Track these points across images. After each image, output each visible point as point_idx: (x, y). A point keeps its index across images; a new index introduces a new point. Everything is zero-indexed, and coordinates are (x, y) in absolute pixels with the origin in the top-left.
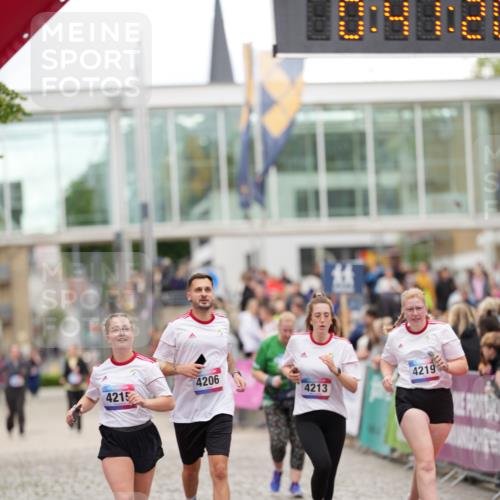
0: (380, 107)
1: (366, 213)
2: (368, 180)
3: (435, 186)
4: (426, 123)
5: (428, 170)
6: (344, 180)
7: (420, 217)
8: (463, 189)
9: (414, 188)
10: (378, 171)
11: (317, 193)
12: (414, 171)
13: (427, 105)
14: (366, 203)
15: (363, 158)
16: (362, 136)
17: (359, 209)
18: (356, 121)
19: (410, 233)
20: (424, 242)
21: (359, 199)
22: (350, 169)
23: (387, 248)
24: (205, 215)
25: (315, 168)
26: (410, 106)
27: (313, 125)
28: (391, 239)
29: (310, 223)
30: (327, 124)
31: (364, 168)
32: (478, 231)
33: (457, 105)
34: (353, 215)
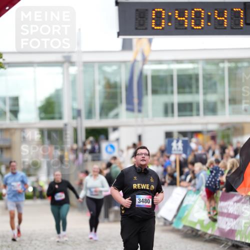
0: (208, 61)
1: (198, 115)
2: (200, 98)
3: (233, 101)
4: (230, 69)
5: (230, 92)
6: (187, 98)
7: (226, 116)
9: (223, 102)
10: (205, 94)
11: (173, 105)
12: (224, 94)
13: (230, 60)
14: (198, 110)
15: (197, 87)
16: (197, 76)
17: (195, 112)
18: (194, 69)
19: (222, 124)
20: (228, 129)
21: (195, 108)
22: (191, 93)
23: (209, 132)
24: (116, 116)
25: (172, 92)
26: (223, 61)
27: (172, 71)
29: (169, 120)
30: (179, 70)
31: (197, 92)
34: (191, 115)
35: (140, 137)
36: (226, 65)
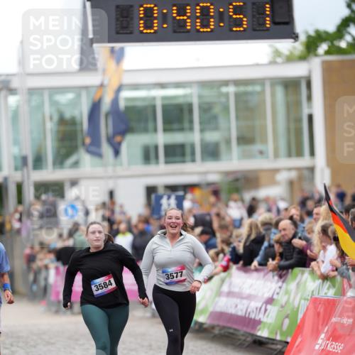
0: (204, 84)
1: (193, 160)
2: (195, 137)
3: (244, 140)
4: (237, 95)
5: (238, 128)
6: (177, 138)
7: (234, 162)
8: (264, 141)
9: (228, 142)
10: (202, 131)
11: (156, 148)
12: (229, 129)
13: (237, 83)
14: (193, 153)
15: (191, 122)
16: (190, 106)
17: (188, 157)
18: (186, 95)
19: (227, 173)
20: (237, 180)
21: (188, 150)
22: (182, 130)
23: (209, 184)
24: (76, 164)
25: (155, 130)
26: (226, 83)
27: (154, 98)
28: (213, 178)
29: (152, 168)
30: (164, 98)
31: (191, 129)
32: (277, 171)
33: (261, 82)
34: (184, 162)
35: (111, 194)
36: (231, 89)
